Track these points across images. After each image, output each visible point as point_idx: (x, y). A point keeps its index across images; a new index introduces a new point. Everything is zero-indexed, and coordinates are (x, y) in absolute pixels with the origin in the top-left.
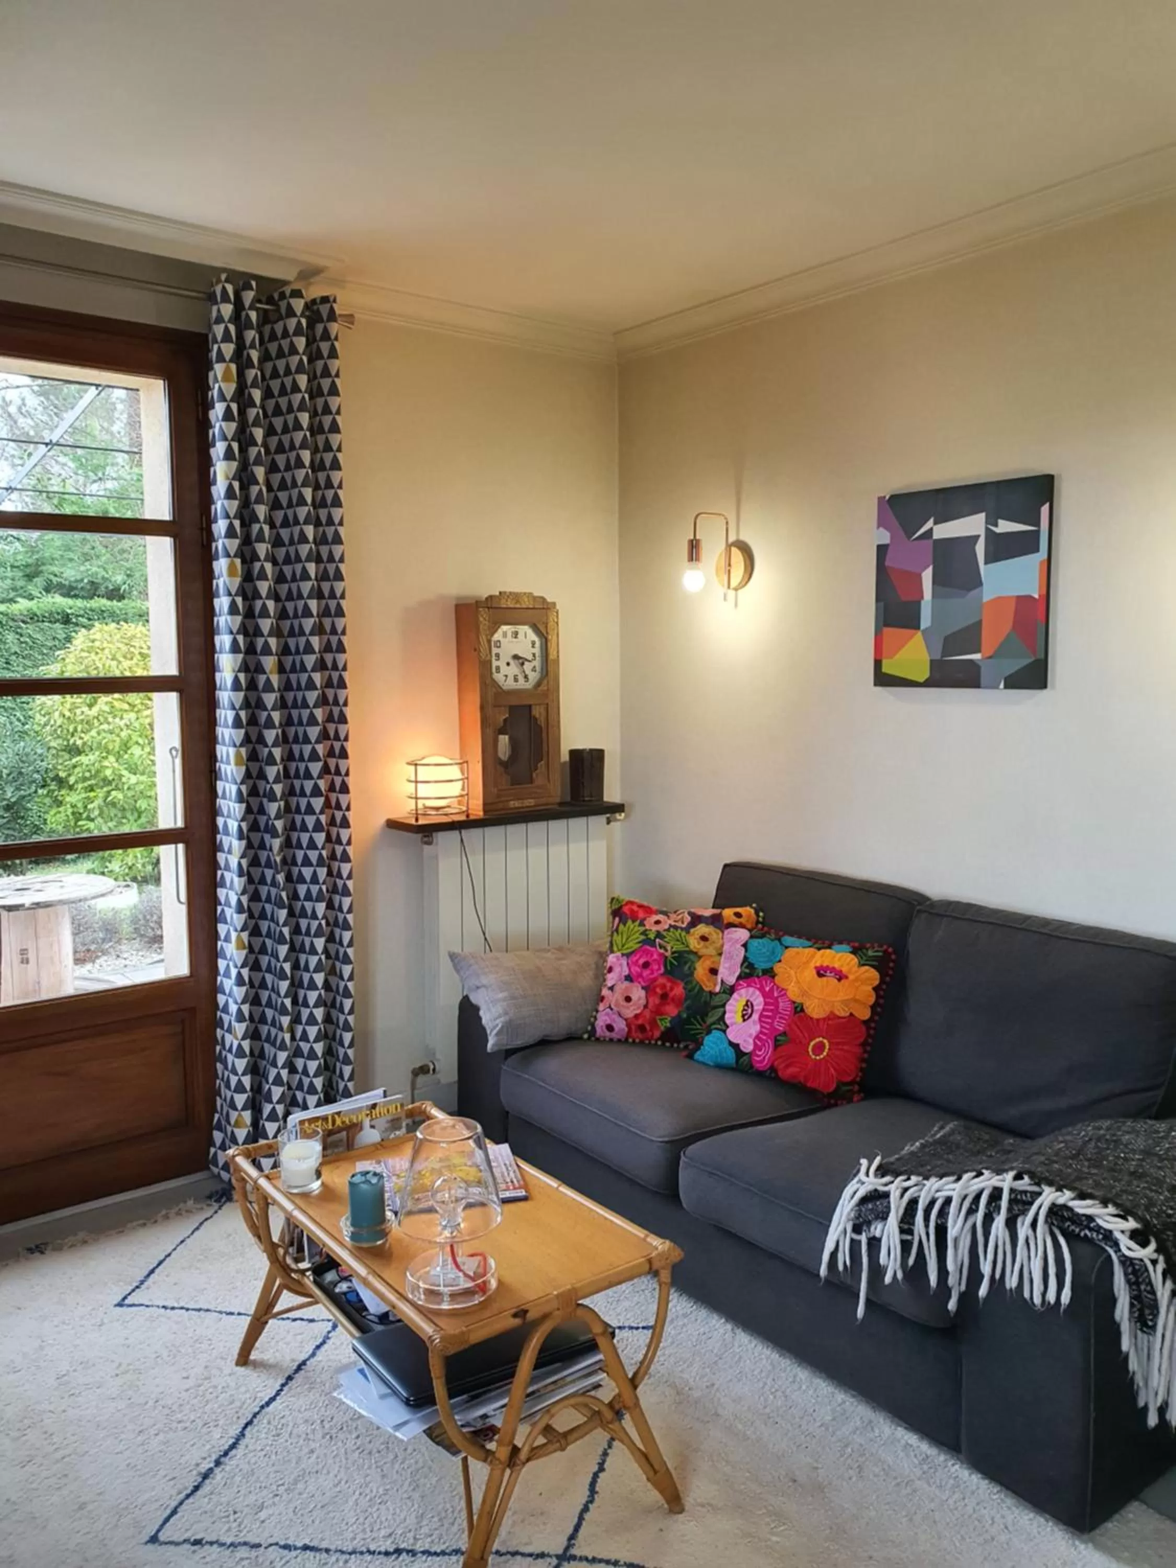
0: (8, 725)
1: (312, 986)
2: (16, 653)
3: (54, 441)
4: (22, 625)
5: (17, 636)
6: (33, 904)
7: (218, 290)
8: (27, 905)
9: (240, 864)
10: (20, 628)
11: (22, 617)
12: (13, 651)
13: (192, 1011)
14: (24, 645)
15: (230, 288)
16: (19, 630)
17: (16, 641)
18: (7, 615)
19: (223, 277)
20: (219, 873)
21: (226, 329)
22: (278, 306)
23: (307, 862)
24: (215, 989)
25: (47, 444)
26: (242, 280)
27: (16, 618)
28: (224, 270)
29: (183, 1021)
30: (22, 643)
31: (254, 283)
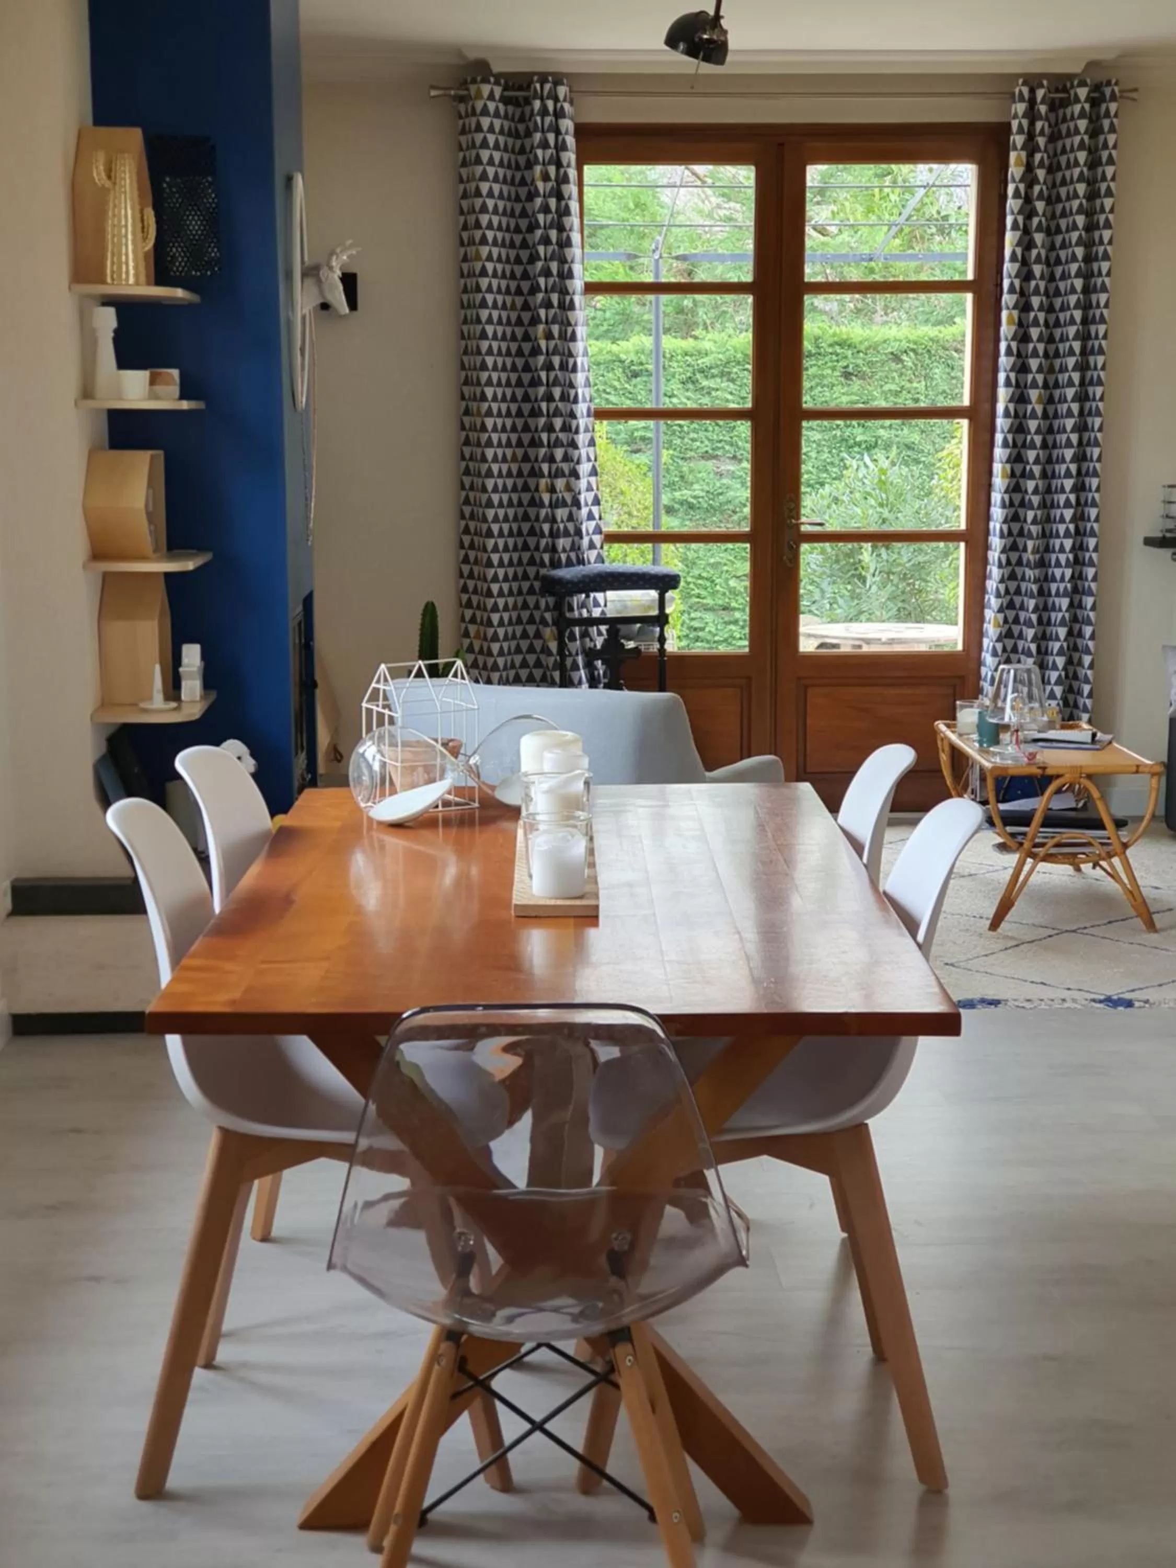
0: (910, 478)
1: (1055, 667)
2: (944, 392)
3: (931, 183)
4: (955, 354)
5: (947, 370)
6: (889, 639)
7: (1017, 91)
8: (884, 640)
9: (999, 559)
10: (952, 358)
11: (955, 344)
12: (940, 389)
13: (962, 678)
14: (954, 381)
15: (1025, 91)
16: (949, 362)
17: (944, 377)
18: (938, 341)
19: (1021, 81)
20: (989, 567)
21: (1020, 124)
22: (1070, 94)
23: (1058, 564)
24: (980, 663)
25: (925, 187)
26: (1032, 81)
27: (947, 345)
28: (1018, 76)
29: (954, 687)
30: (953, 378)
31: (1045, 82)
